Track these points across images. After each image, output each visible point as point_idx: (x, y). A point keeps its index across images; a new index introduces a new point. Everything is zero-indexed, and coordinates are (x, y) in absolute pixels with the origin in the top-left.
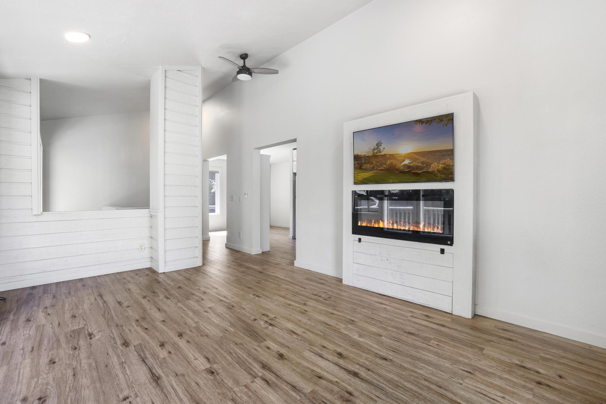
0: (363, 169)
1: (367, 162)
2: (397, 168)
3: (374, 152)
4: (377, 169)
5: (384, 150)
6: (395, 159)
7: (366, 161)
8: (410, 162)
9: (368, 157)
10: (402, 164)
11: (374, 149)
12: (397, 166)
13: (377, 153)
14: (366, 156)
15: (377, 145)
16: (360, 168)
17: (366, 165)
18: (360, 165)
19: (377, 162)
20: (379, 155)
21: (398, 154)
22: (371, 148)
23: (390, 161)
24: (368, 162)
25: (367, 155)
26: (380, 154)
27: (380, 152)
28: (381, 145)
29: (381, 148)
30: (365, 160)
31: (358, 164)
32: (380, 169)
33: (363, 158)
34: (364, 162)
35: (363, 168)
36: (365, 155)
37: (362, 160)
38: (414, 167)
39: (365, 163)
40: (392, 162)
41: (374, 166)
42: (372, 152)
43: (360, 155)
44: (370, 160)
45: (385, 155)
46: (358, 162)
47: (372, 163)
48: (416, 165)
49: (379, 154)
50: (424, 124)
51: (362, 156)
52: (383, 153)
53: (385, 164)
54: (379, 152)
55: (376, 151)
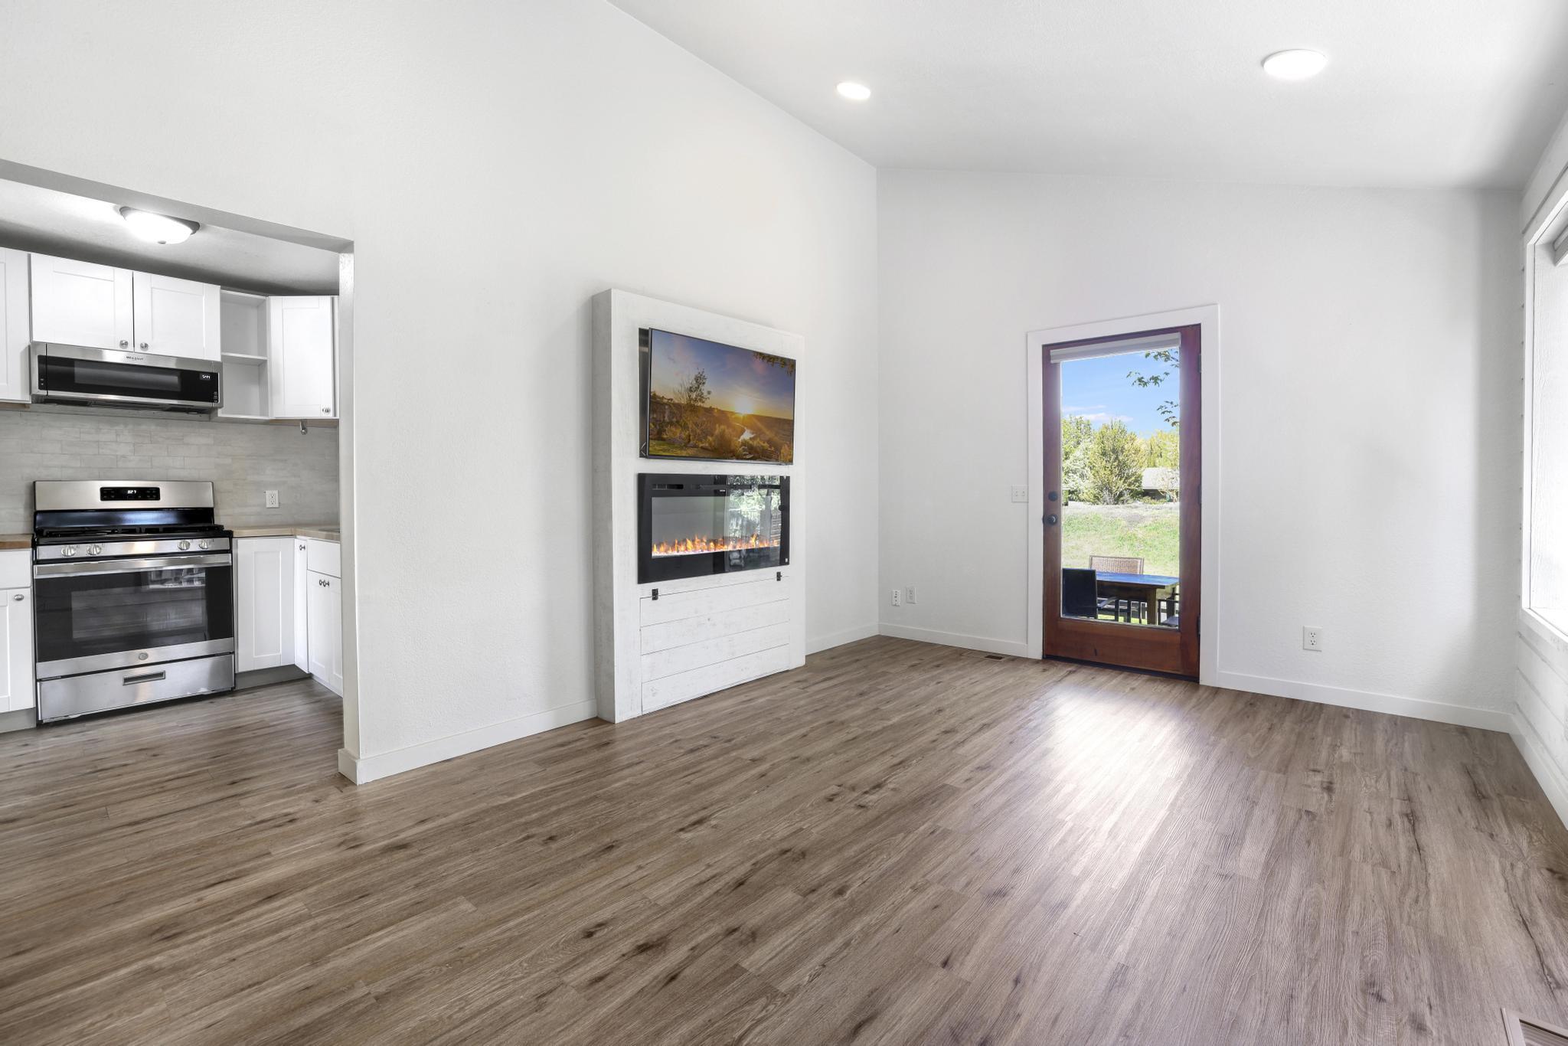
0: (664, 440)
1: (674, 420)
2: (732, 448)
3: (690, 396)
4: (695, 446)
5: (708, 396)
6: (729, 426)
7: (673, 418)
8: (752, 436)
9: (678, 406)
10: (740, 440)
11: (691, 390)
12: (732, 444)
13: (696, 400)
14: (673, 404)
15: (697, 379)
16: (659, 437)
17: (673, 429)
18: (658, 427)
19: (696, 424)
20: (700, 406)
21: (733, 413)
22: (685, 384)
23: (719, 426)
24: (677, 422)
25: (676, 401)
26: (702, 405)
27: (701, 398)
28: (704, 383)
29: (705, 388)
30: (672, 413)
31: (655, 422)
32: (701, 445)
33: (667, 407)
34: (668, 421)
35: (665, 436)
36: (672, 400)
37: (664, 413)
38: (758, 450)
39: (671, 423)
40: (724, 431)
41: (690, 436)
42: (686, 396)
43: (660, 398)
44: (681, 417)
45: (710, 410)
46: (655, 416)
47: (685, 427)
48: (762, 446)
49: (700, 404)
50: (766, 361)
51: (665, 401)
52: (707, 405)
53: (712, 435)
54: (700, 400)
55: (694, 396)
